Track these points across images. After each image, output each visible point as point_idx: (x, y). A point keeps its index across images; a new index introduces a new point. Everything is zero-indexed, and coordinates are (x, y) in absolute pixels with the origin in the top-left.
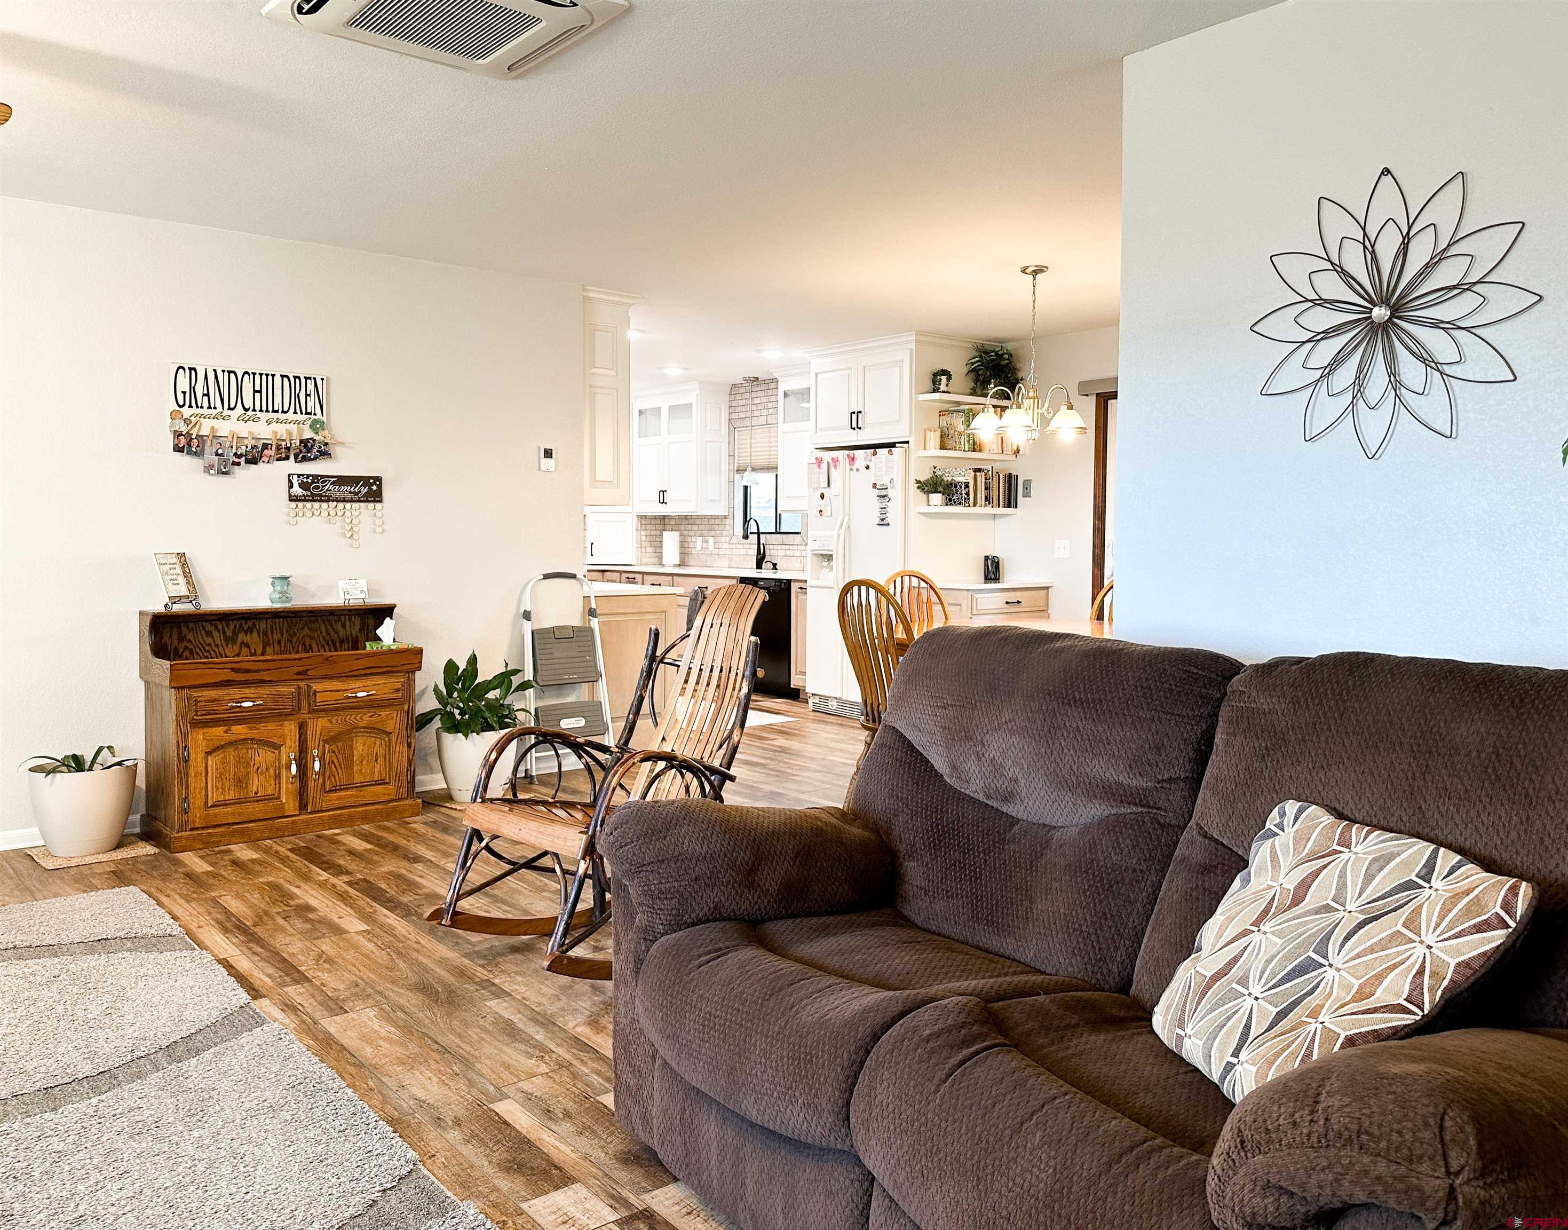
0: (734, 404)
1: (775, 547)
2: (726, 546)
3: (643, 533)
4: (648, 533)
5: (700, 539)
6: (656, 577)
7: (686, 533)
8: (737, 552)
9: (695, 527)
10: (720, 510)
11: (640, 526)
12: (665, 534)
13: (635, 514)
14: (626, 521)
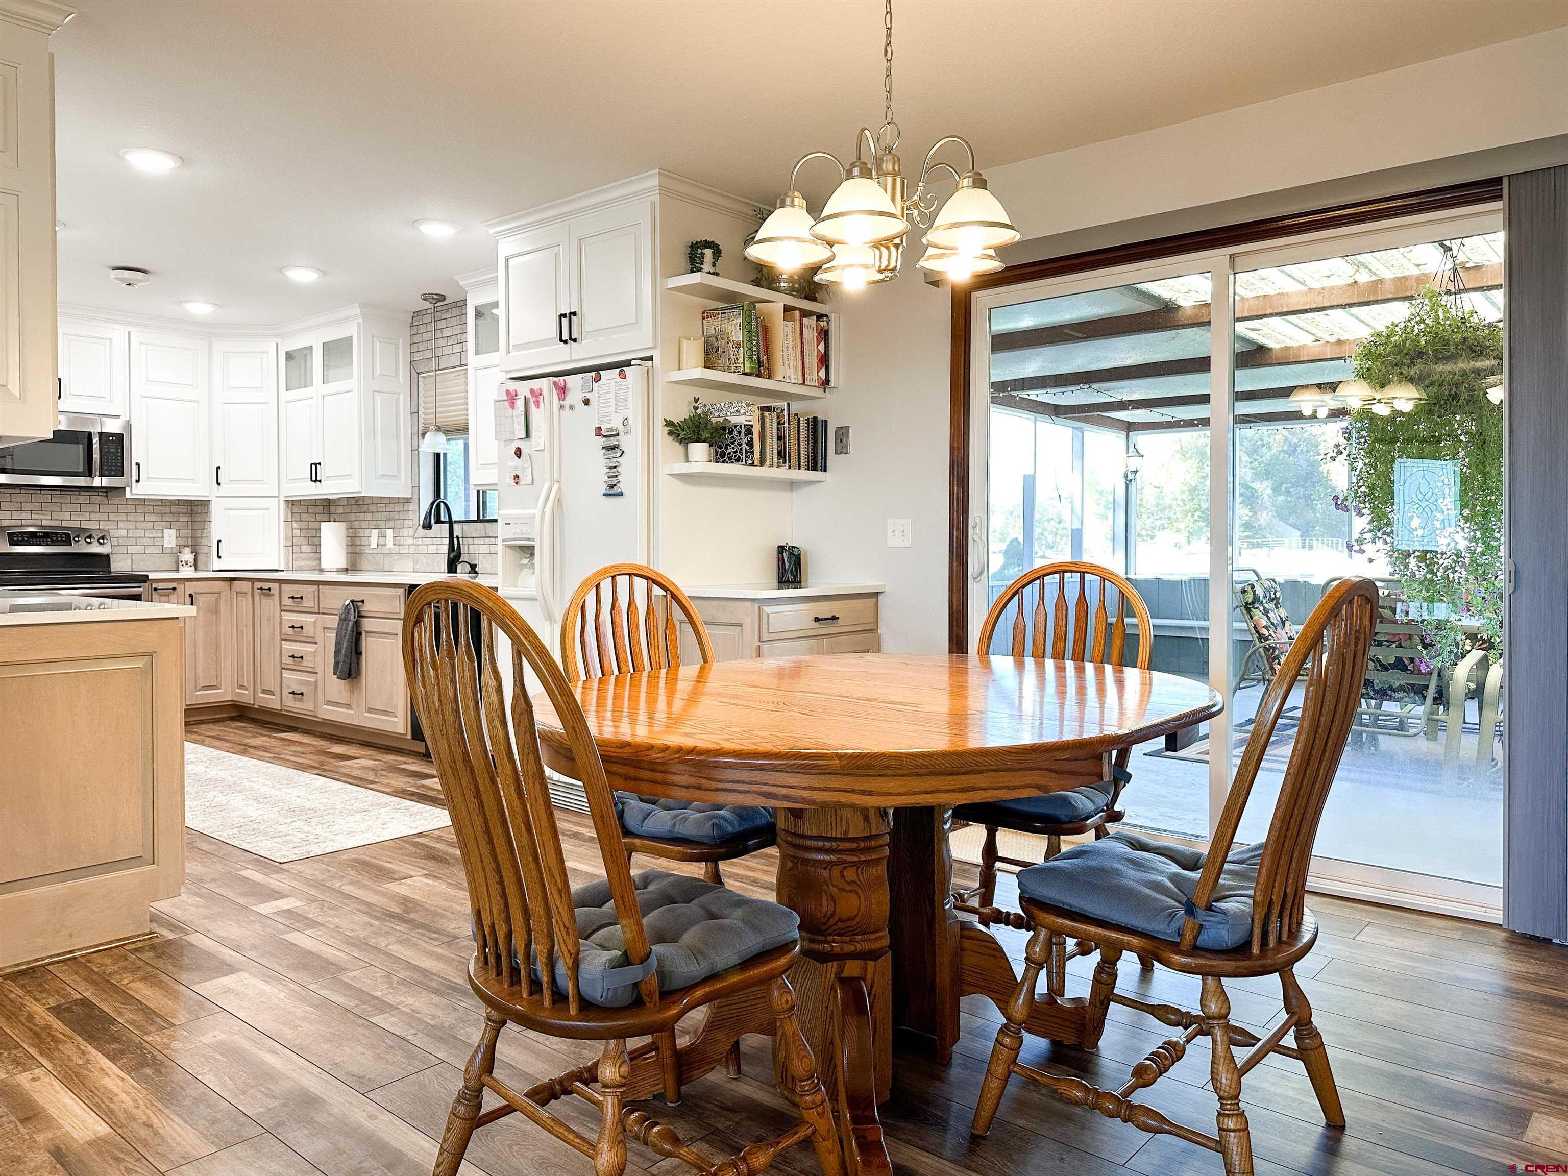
0: (417, 339)
1: (477, 541)
2: (410, 541)
3: (295, 525)
4: (303, 525)
5: (375, 533)
7: (357, 524)
8: (424, 549)
9: (369, 516)
10: (399, 489)
11: (290, 515)
12: (324, 525)
13: (282, 499)
14: (268, 509)
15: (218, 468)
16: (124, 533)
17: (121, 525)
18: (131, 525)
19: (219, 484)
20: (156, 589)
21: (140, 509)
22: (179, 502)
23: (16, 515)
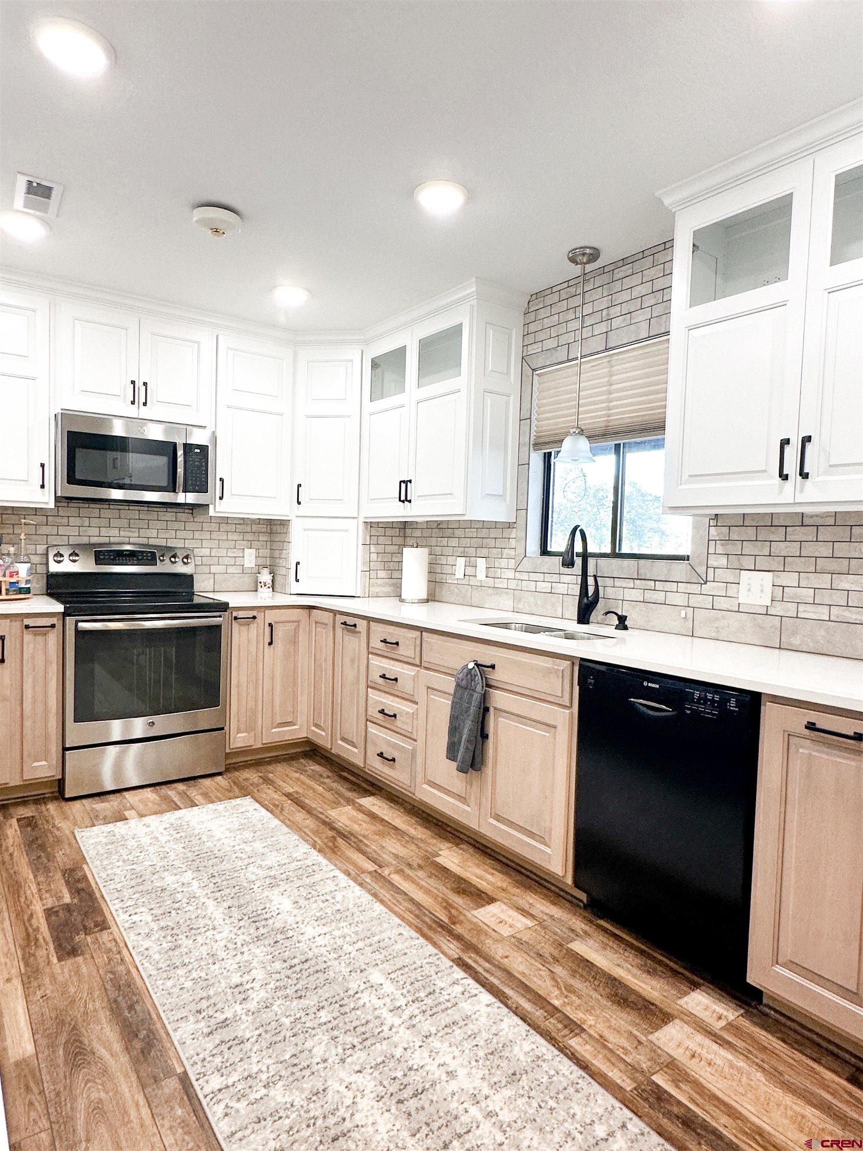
0: (534, 327)
1: (618, 583)
2: (510, 574)
3: (373, 549)
4: (380, 548)
5: (461, 561)
6: (391, 629)
7: (438, 550)
9: (454, 542)
10: (498, 513)
11: (368, 538)
12: (406, 551)
13: (362, 520)
14: (347, 531)
15: (299, 486)
16: (206, 552)
17: (205, 543)
18: (214, 544)
19: (299, 503)
20: (236, 618)
21: (224, 527)
22: (259, 521)
23: (104, 532)
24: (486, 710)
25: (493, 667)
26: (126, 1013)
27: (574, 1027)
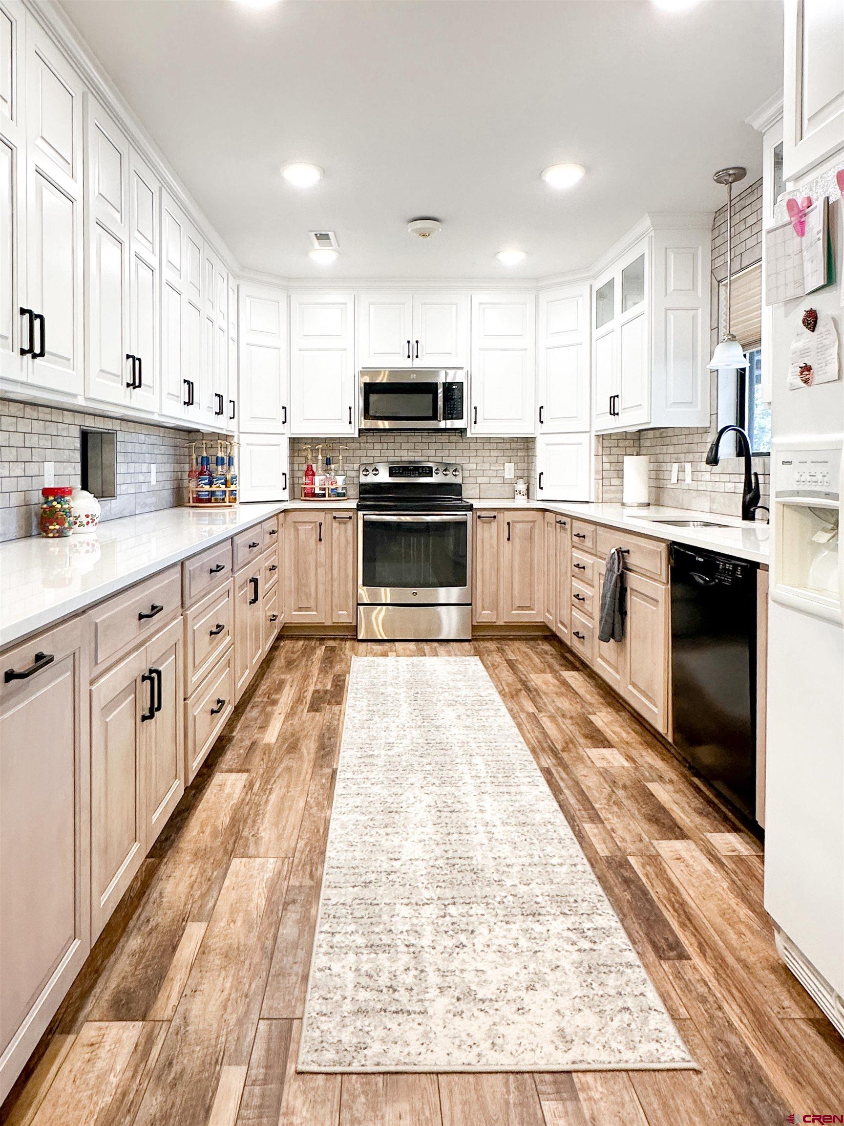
0: (718, 242)
2: (708, 476)
3: (605, 459)
4: (613, 459)
5: (675, 466)
6: (588, 526)
7: (660, 458)
8: (720, 487)
9: (671, 449)
11: (600, 449)
12: (627, 459)
13: (593, 434)
14: (580, 444)
15: (542, 407)
16: (473, 466)
17: (472, 460)
18: (479, 460)
19: (542, 422)
20: (479, 517)
21: (487, 446)
22: (517, 440)
23: (397, 453)
24: (626, 589)
25: (628, 552)
26: (326, 740)
27: (595, 818)
